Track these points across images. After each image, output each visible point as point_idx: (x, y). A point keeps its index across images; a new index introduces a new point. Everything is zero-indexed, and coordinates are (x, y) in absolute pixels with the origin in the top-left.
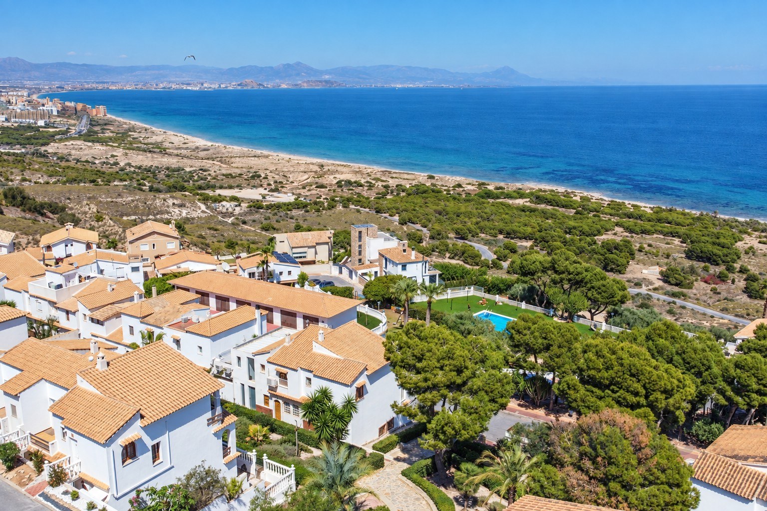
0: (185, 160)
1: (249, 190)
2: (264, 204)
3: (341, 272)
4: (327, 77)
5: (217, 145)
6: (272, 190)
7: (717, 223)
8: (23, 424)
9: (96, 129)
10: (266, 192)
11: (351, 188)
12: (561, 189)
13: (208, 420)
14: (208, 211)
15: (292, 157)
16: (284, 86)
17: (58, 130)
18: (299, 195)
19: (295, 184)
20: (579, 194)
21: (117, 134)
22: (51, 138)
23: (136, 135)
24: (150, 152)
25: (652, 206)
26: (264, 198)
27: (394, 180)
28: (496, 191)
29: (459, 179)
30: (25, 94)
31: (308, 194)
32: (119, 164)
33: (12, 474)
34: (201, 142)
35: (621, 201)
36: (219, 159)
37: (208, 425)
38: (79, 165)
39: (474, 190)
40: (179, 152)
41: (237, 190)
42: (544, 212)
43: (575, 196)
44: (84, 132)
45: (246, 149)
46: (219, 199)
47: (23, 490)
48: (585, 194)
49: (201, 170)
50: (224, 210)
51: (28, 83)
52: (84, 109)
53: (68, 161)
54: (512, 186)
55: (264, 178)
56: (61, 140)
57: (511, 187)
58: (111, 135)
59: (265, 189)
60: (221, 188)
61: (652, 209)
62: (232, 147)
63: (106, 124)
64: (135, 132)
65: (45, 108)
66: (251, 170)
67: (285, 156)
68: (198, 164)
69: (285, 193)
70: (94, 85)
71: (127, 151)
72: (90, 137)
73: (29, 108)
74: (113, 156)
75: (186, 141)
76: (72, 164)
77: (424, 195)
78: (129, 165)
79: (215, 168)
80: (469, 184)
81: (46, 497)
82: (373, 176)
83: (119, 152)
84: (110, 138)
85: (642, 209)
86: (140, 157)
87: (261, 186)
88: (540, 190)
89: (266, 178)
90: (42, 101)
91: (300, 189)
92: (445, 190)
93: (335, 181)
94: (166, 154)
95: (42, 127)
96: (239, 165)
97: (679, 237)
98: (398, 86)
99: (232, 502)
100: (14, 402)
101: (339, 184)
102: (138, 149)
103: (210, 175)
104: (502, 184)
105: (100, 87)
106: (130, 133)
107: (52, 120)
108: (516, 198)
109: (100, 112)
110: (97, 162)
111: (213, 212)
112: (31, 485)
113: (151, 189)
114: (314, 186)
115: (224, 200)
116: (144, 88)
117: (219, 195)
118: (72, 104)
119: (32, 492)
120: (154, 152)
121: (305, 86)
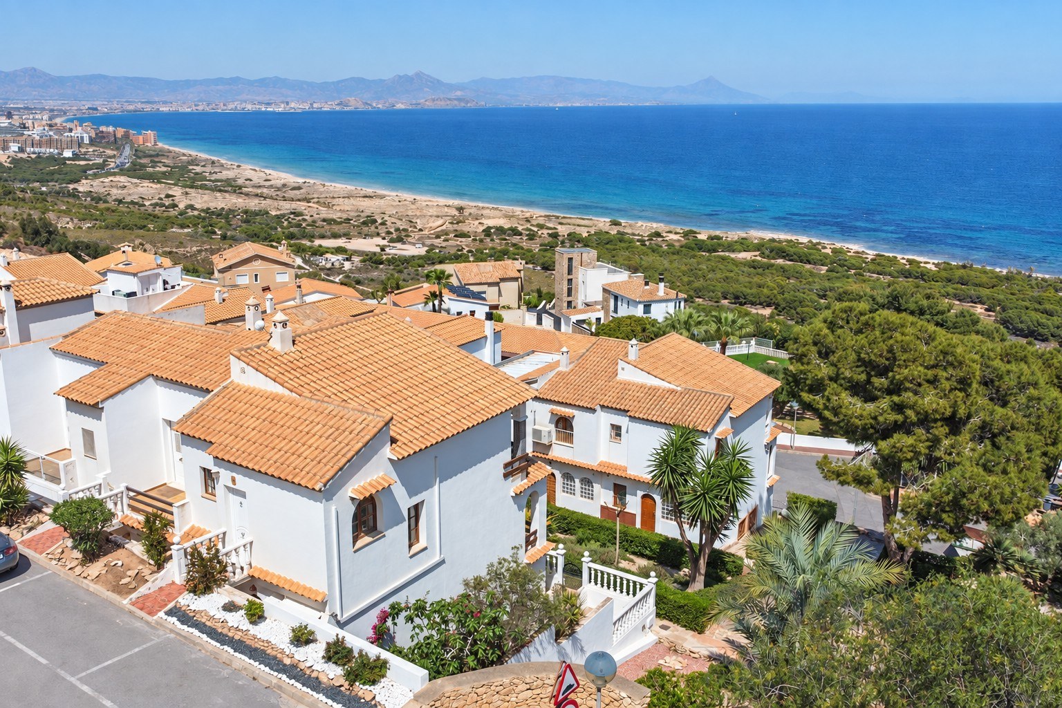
0: (268, 201)
1: (361, 241)
2: (385, 257)
3: (539, 322)
4: (459, 93)
5: (312, 181)
6: (392, 241)
7: (1034, 282)
8: (109, 471)
9: (144, 161)
10: (385, 242)
11: (503, 237)
12: (804, 239)
13: (506, 466)
14: (307, 267)
15: (418, 197)
16: (400, 106)
17: (91, 163)
18: (432, 247)
19: (426, 232)
20: (829, 245)
21: (172, 168)
22: (83, 173)
23: (198, 169)
24: (220, 191)
25: (936, 262)
26: (383, 250)
27: (563, 226)
28: (709, 242)
29: (656, 226)
30: (45, 117)
31: (444, 244)
32: (177, 206)
33: (96, 568)
34: (291, 178)
35: (891, 255)
36: (316, 200)
37: (506, 476)
38: (122, 208)
39: (679, 241)
40: (259, 191)
41: (344, 240)
42: (783, 269)
43: (825, 248)
44: (127, 165)
45: (353, 188)
46: (320, 252)
47: (125, 602)
48: (838, 245)
49: (292, 213)
50: (329, 266)
51: (50, 104)
52: (126, 136)
53: (106, 202)
54: (733, 235)
55: (381, 224)
56: (96, 176)
57: (731, 236)
58: (164, 169)
59: (384, 239)
60: (323, 237)
61: (936, 265)
62: (333, 184)
63: (157, 155)
64: (197, 165)
65: (73, 134)
66: (362, 214)
67: (408, 196)
68: (286, 207)
69: (414, 244)
70: (139, 106)
71: (187, 190)
72: (136, 171)
73: (51, 133)
74: (168, 196)
75: (269, 177)
76: (112, 205)
77: (608, 246)
78: (192, 207)
79: (312, 211)
80: (670, 232)
81: (185, 617)
82: (535, 223)
83: (177, 192)
84: (164, 173)
85: (922, 265)
86: (206, 198)
87: (378, 234)
88: (773, 240)
89: (383, 224)
90: (69, 125)
91: (432, 238)
92: (638, 241)
93: (481, 229)
94: (241, 193)
95: (69, 159)
96: (344, 208)
97: (982, 303)
98: (558, 105)
99: (565, 642)
100: (89, 423)
101: (487, 232)
102: (203, 187)
103: (305, 220)
104: (718, 233)
105: (148, 108)
106: (190, 167)
107: (83, 150)
108: (740, 251)
109: (148, 139)
110: (147, 203)
111: (312, 268)
112: (143, 590)
113: (224, 237)
114: (452, 235)
115: (327, 252)
116: (207, 109)
117: (320, 246)
118: (111, 129)
119: (149, 605)
120: (226, 191)
121: (430, 105)
